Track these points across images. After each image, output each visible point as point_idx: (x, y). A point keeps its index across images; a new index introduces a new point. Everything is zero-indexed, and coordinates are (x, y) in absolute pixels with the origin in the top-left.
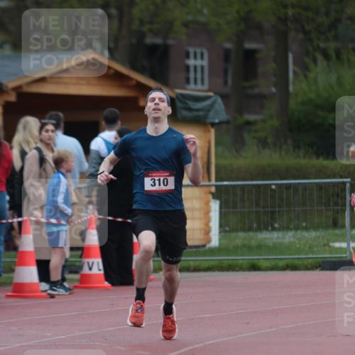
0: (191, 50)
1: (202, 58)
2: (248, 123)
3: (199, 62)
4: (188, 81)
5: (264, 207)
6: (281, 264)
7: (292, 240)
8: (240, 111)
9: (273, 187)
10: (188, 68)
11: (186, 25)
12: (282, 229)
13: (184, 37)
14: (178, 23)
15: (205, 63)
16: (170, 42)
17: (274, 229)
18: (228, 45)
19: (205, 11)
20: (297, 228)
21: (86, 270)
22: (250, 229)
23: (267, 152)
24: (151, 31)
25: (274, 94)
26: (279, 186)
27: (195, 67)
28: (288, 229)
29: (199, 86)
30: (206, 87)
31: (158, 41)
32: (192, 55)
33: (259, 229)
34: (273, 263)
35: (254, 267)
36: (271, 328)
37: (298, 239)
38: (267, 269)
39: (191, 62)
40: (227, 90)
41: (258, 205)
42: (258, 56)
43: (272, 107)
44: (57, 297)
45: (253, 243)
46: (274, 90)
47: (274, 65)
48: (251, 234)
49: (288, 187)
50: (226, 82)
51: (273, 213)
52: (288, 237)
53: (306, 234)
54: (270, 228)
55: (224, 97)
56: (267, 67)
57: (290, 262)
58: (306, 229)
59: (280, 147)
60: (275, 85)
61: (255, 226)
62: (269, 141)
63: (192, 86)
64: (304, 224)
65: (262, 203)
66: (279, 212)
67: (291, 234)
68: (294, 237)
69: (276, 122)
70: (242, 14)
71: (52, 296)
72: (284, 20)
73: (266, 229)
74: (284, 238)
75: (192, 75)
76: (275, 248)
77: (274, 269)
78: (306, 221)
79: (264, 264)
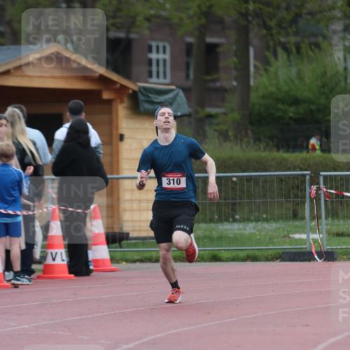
0: (154, 44)
1: (164, 52)
2: (210, 116)
3: (161, 56)
4: (150, 75)
5: (225, 199)
6: (242, 254)
7: (252, 231)
8: (202, 104)
9: (234, 179)
10: (150, 61)
11: (148, 19)
12: (243, 220)
13: (146, 32)
14: (140, 18)
15: (167, 57)
16: (133, 36)
17: (235, 220)
18: (190, 40)
19: (168, 6)
20: (257, 220)
21: (49, 261)
22: (211, 221)
23: (228, 145)
24: (113, 25)
25: (235, 87)
26: (240, 178)
27: (158, 61)
28: (249, 220)
29: (162, 80)
30: (168, 81)
31: (121, 35)
32: (154, 49)
33: (220, 220)
34: (234, 254)
35: (215, 258)
36: (232, 318)
37: (259, 231)
38: (228, 260)
39: (154, 56)
40: (189, 84)
42: (220, 50)
43: (233, 100)
44: (20, 286)
45: (215, 234)
46: (235, 83)
47: (235, 59)
48: (212, 225)
49: (249, 179)
50: (188, 76)
51: (234, 204)
52: (249, 228)
53: (266, 225)
54: (231, 220)
55: (186, 91)
56: (228, 61)
57: (251, 253)
58: (266, 220)
59: (241, 140)
60: (236, 79)
61: (216, 217)
62: (230, 133)
63: (154, 79)
64: (265, 216)
66: (240, 204)
67: (251, 225)
68: (254, 228)
69: (236, 116)
70: (204, 9)
71: (16, 286)
72: (245, 15)
73: (227, 220)
74: (245, 229)
75: (154, 69)
76: (235, 240)
77: (234, 259)
78: (266, 212)
79: (224, 255)
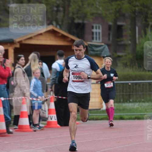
0: (94, 25)
1: (99, 28)
2: (119, 57)
3: (98, 31)
4: (93, 38)
5: (126, 93)
6: (133, 117)
7: (138, 106)
8: (115, 51)
9: (130, 84)
10: (93, 33)
12: (133, 102)
13: (91, 20)
14: (89, 14)
15: (100, 31)
16: (86, 22)
17: (130, 102)
18: (110, 23)
19: (101, 9)
20: (140, 102)
21: (49, 120)
22: (120, 102)
23: (127, 69)
24: (77, 17)
25: (130, 44)
26: (132, 84)
27: (96, 33)
28: (136, 102)
29: (98, 41)
30: (101, 41)
31: (80, 21)
32: (95, 27)
33: (124, 102)
34: (130, 116)
35: (122, 118)
36: (129, 144)
37: (141, 106)
38: (127, 119)
39: (94, 30)
40: (110, 42)
41: (123, 92)
42: (123, 28)
43: (129, 50)
44: (37, 131)
45: (121, 108)
46: (130, 42)
47: (130, 32)
48: (120, 104)
49: (136, 84)
50: (109, 39)
51: (130, 95)
52: (136, 105)
53: (144, 104)
54: (128, 102)
55: (109, 45)
56: (127, 33)
57: (137, 116)
58: (144, 102)
59: (133, 67)
60: (130, 40)
61: (122, 100)
62: (128, 64)
63: (95, 41)
64: (143, 100)
65: (125, 91)
66: (132, 94)
67: (137, 104)
69: (130, 56)
71: (35, 131)
72: (134, 12)
73: (127, 102)
74: (134, 106)
75: (95, 36)
76: (130, 110)
77: (130, 119)
78: (144, 98)
79: (125, 117)
